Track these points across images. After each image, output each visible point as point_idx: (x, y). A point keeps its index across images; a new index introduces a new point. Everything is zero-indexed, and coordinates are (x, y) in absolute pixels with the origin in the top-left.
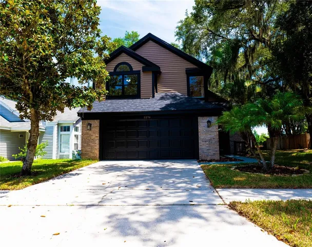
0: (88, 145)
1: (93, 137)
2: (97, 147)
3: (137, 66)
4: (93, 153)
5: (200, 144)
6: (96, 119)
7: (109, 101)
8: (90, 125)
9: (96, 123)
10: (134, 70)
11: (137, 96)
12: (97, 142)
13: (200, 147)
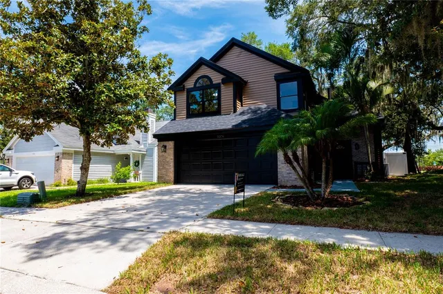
0: (164, 168)
1: (168, 160)
2: (172, 169)
3: (217, 78)
4: (168, 176)
5: (279, 167)
6: (171, 140)
7: (189, 120)
8: (165, 147)
9: (170, 145)
10: (214, 83)
11: (218, 112)
12: (172, 164)
13: (278, 170)
